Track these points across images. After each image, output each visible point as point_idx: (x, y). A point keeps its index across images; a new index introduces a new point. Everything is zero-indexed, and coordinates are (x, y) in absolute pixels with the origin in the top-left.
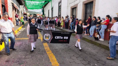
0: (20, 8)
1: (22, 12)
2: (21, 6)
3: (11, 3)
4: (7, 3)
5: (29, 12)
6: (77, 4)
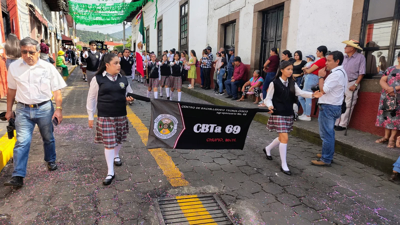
0: (50, 20)
1: (59, 33)
2: (53, 13)
3: (27, 5)
4: (15, 6)
5: (78, 33)
6: (237, 11)
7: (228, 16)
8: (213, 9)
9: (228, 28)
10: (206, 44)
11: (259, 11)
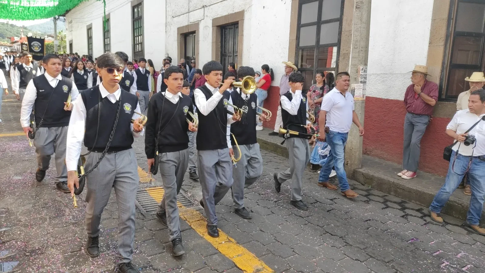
6: (197, 22)
7: (187, 26)
8: (171, 17)
9: (188, 38)
10: (165, 54)
11: (218, 26)
